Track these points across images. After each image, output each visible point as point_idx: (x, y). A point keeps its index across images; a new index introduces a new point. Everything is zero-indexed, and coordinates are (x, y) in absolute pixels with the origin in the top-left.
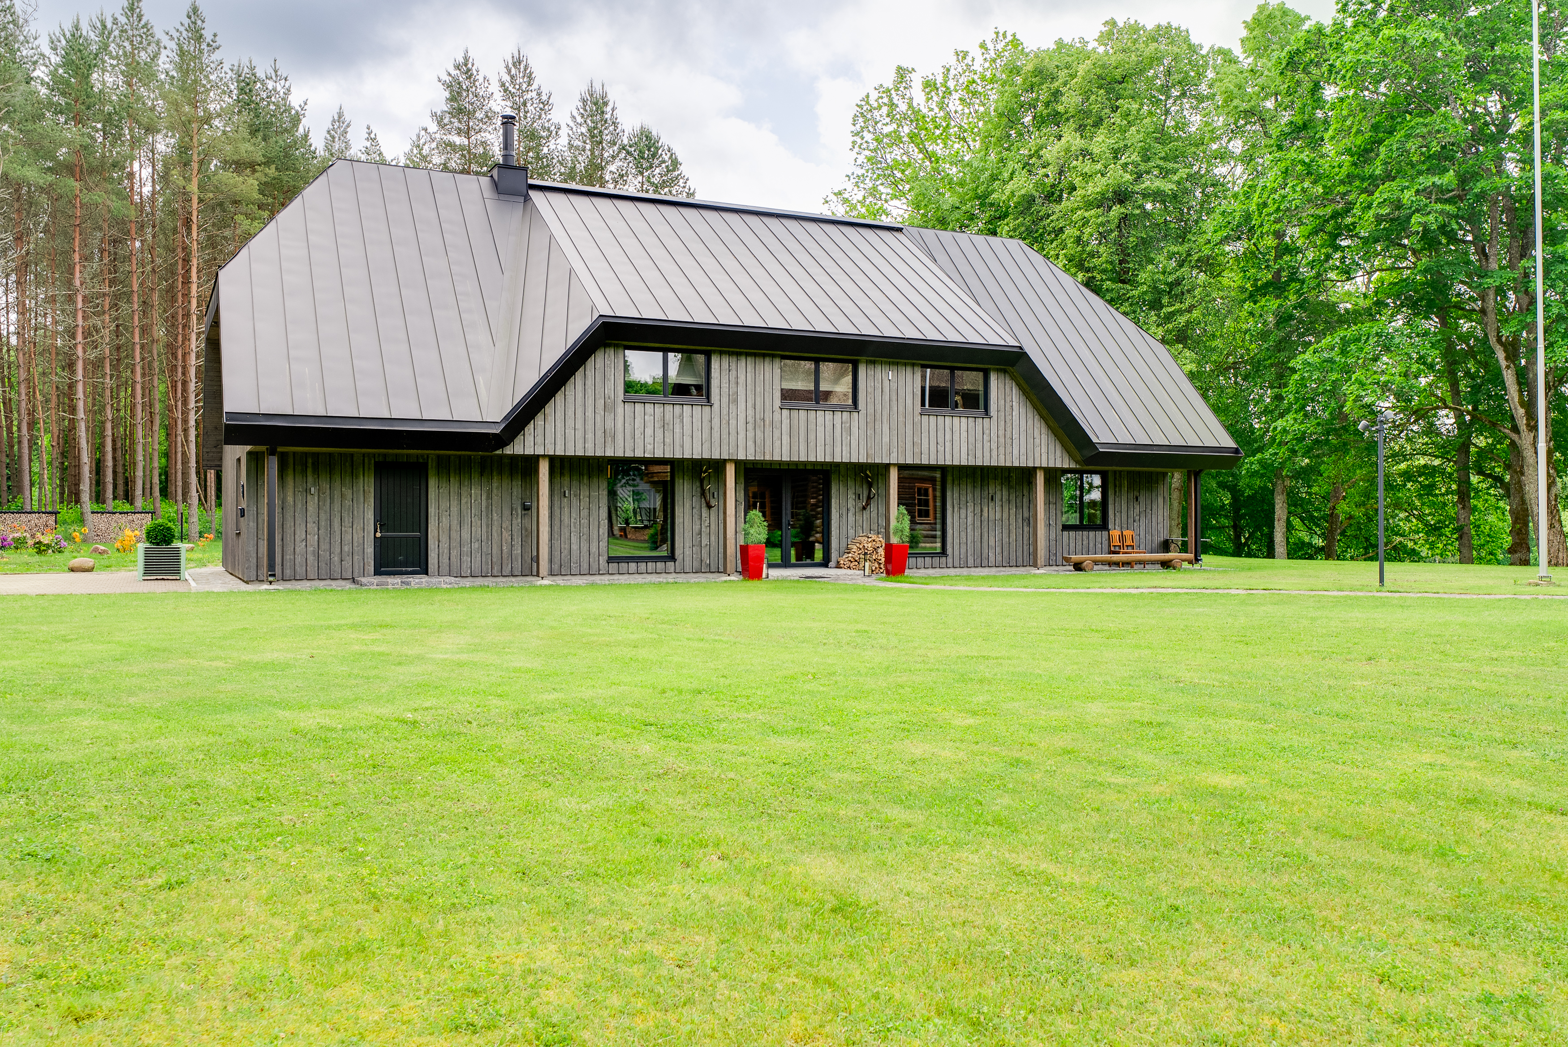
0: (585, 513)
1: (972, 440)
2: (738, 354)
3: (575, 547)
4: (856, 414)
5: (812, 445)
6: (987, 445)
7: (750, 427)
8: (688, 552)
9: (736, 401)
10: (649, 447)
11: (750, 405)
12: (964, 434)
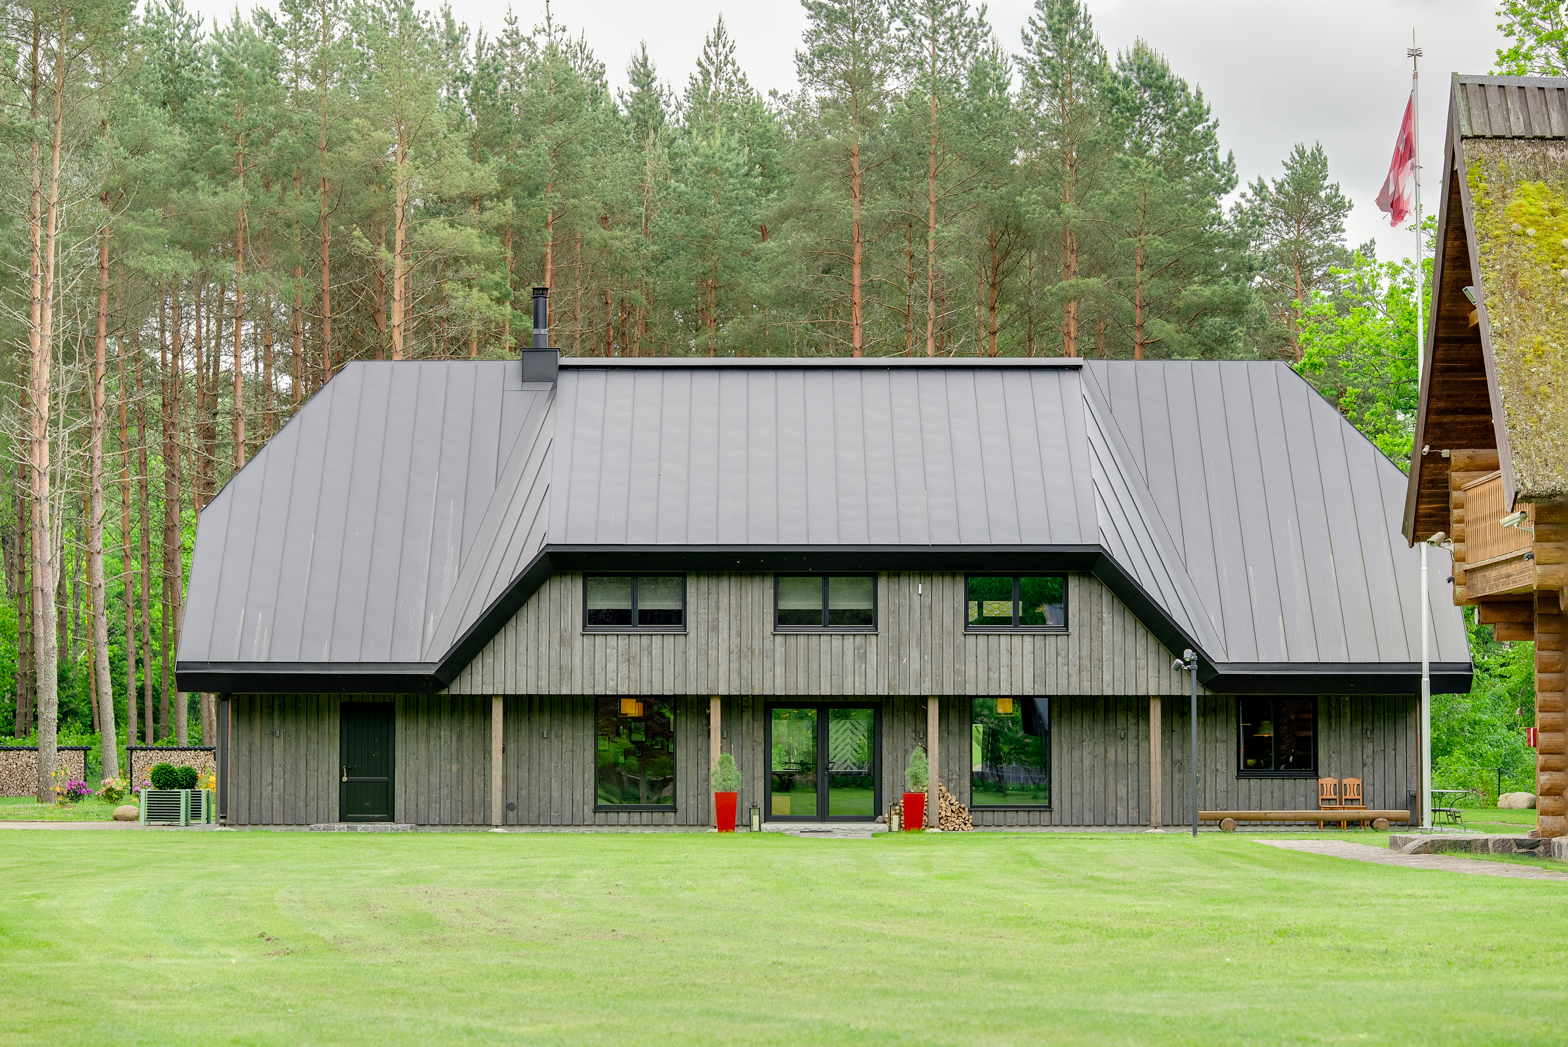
0: (567, 756)
1: (1040, 663)
2: (719, 575)
3: (556, 794)
4: (874, 638)
5: (814, 676)
6: (1063, 670)
7: (734, 657)
8: (692, 801)
9: (716, 628)
10: (612, 684)
11: (733, 632)
12: (1029, 657)
